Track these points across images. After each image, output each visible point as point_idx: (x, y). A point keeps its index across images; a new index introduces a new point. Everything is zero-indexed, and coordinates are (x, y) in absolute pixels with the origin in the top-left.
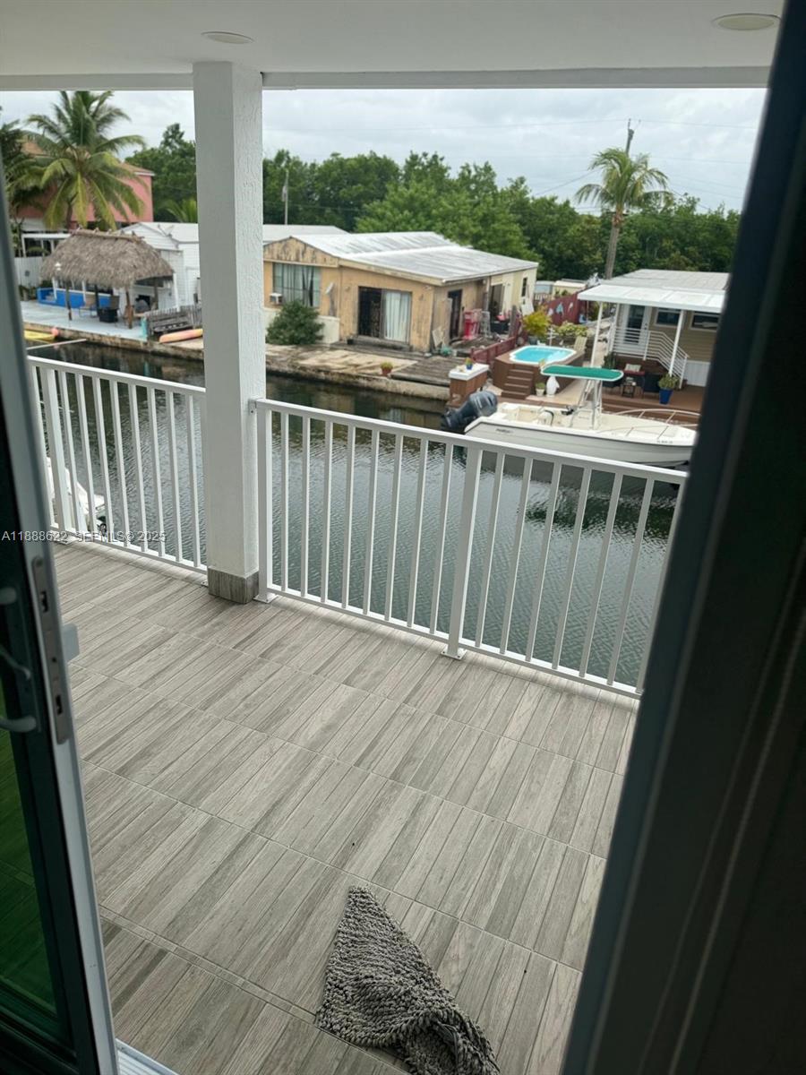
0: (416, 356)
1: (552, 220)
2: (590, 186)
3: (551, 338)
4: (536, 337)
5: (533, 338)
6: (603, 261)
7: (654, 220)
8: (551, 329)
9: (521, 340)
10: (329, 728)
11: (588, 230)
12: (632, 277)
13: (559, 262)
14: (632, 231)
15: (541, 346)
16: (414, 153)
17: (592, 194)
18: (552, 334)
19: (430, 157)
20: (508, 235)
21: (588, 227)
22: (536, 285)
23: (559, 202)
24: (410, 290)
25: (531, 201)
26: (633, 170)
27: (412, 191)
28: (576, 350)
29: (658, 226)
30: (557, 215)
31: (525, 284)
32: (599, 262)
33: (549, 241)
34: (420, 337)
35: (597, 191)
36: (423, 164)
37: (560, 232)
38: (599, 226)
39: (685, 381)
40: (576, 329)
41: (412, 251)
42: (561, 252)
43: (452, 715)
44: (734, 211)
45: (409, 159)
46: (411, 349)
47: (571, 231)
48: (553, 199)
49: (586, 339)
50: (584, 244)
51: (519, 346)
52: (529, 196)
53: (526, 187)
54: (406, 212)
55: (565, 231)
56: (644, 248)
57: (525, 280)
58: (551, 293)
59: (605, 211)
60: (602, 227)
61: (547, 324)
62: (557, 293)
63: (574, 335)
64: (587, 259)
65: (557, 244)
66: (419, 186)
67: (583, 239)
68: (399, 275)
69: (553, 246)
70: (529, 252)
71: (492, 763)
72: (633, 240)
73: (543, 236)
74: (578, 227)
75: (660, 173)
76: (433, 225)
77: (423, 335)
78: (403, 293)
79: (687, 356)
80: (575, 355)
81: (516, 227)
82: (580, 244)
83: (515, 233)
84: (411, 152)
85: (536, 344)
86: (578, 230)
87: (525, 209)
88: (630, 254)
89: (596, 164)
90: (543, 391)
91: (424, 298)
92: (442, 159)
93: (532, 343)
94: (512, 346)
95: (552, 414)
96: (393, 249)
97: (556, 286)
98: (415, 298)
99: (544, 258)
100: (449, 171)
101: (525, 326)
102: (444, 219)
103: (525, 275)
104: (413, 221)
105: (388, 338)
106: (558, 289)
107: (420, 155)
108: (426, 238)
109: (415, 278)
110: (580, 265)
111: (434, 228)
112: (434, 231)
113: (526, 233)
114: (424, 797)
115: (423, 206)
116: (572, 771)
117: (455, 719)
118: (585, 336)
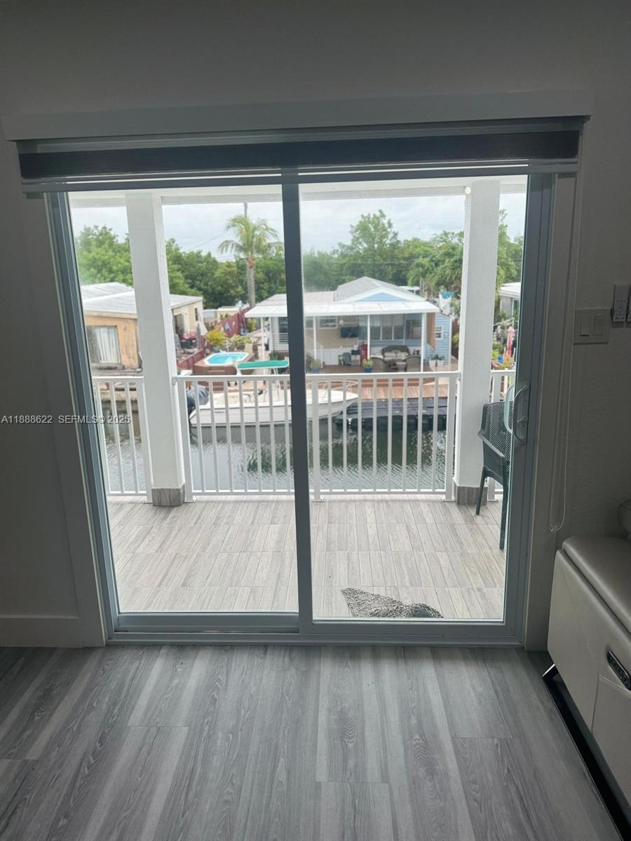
0: (129, 372)
1: (202, 267)
2: (227, 241)
3: (228, 347)
4: (218, 347)
5: (216, 349)
6: (244, 292)
7: (272, 262)
8: (227, 341)
9: (208, 351)
10: (279, 542)
11: (229, 272)
12: (272, 300)
13: (213, 296)
14: (259, 270)
15: (223, 353)
16: (87, 226)
17: (230, 246)
18: (228, 344)
19: (100, 228)
20: (174, 280)
21: (228, 270)
22: (204, 313)
23: (204, 254)
24: (115, 324)
25: (183, 255)
26: (255, 229)
27: (93, 254)
28: (247, 352)
29: (276, 265)
30: (205, 264)
31: (196, 312)
32: (241, 293)
33: (203, 281)
34: (129, 358)
35: (233, 245)
36: (95, 234)
37: (209, 275)
38: (236, 269)
39: (324, 363)
40: (243, 339)
41: (105, 297)
42: (213, 289)
43: (337, 522)
44: (321, 251)
45: (83, 231)
46: (124, 368)
47: (218, 273)
48: (199, 253)
49: (251, 345)
50: (229, 282)
51: (208, 355)
52: (181, 251)
53: (176, 245)
54: (92, 269)
55: (213, 274)
56: (269, 281)
57: (196, 309)
58: (216, 317)
59: (238, 259)
60: (238, 269)
61: (224, 338)
62: (221, 316)
63: (243, 343)
64: (232, 292)
65: (210, 283)
66: (99, 250)
67: (227, 279)
68: (104, 315)
69: (206, 285)
70: (192, 290)
71: (370, 533)
72: (261, 276)
73: (198, 278)
74: (222, 271)
75: (272, 230)
76: (115, 277)
77: (131, 356)
78: (109, 327)
79: (322, 346)
80: (249, 356)
81: (179, 274)
82: (225, 282)
83: (179, 277)
84: (85, 226)
85: (219, 352)
86: (222, 273)
87: (180, 260)
88: (262, 286)
89: (229, 227)
90: (234, 382)
91: (128, 329)
92: (110, 230)
93: (216, 352)
94: (202, 355)
95: (249, 396)
96: (90, 297)
97: (220, 312)
98: (120, 330)
99: (203, 294)
100: (117, 238)
101: (208, 341)
102: (123, 273)
103: (195, 306)
104: (99, 275)
105: (103, 362)
106: (222, 313)
107: (92, 228)
108: (113, 287)
109: (118, 316)
110: (228, 296)
111: (117, 279)
112: (118, 281)
113: (186, 277)
114: (348, 553)
115: (105, 264)
116: (407, 527)
117: (339, 523)
118: (251, 343)
